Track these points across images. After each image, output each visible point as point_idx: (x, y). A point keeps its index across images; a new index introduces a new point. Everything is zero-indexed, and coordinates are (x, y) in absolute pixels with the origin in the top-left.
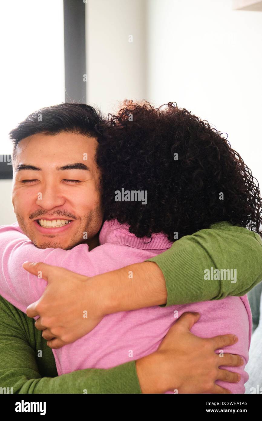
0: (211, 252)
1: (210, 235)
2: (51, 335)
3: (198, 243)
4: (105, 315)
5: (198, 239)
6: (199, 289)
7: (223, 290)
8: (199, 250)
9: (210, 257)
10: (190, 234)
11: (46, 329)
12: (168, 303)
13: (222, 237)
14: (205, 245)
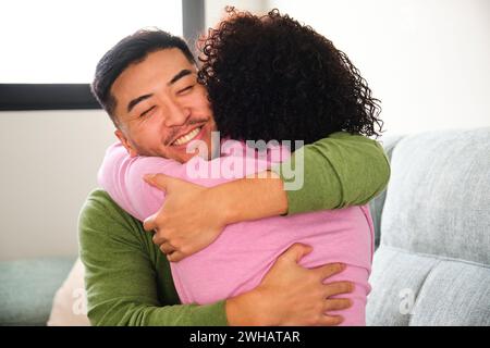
0: (332, 161)
1: (331, 144)
2: (170, 248)
3: (319, 152)
4: (226, 225)
5: (319, 148)
6: (321, 198)
7: (345, 199)
8: (320, 159)
9: (332, 166)
10: (311, 143)
11: (165, 241)
12: (290, 212)
13: (343, 146)
14: (325, 154)
